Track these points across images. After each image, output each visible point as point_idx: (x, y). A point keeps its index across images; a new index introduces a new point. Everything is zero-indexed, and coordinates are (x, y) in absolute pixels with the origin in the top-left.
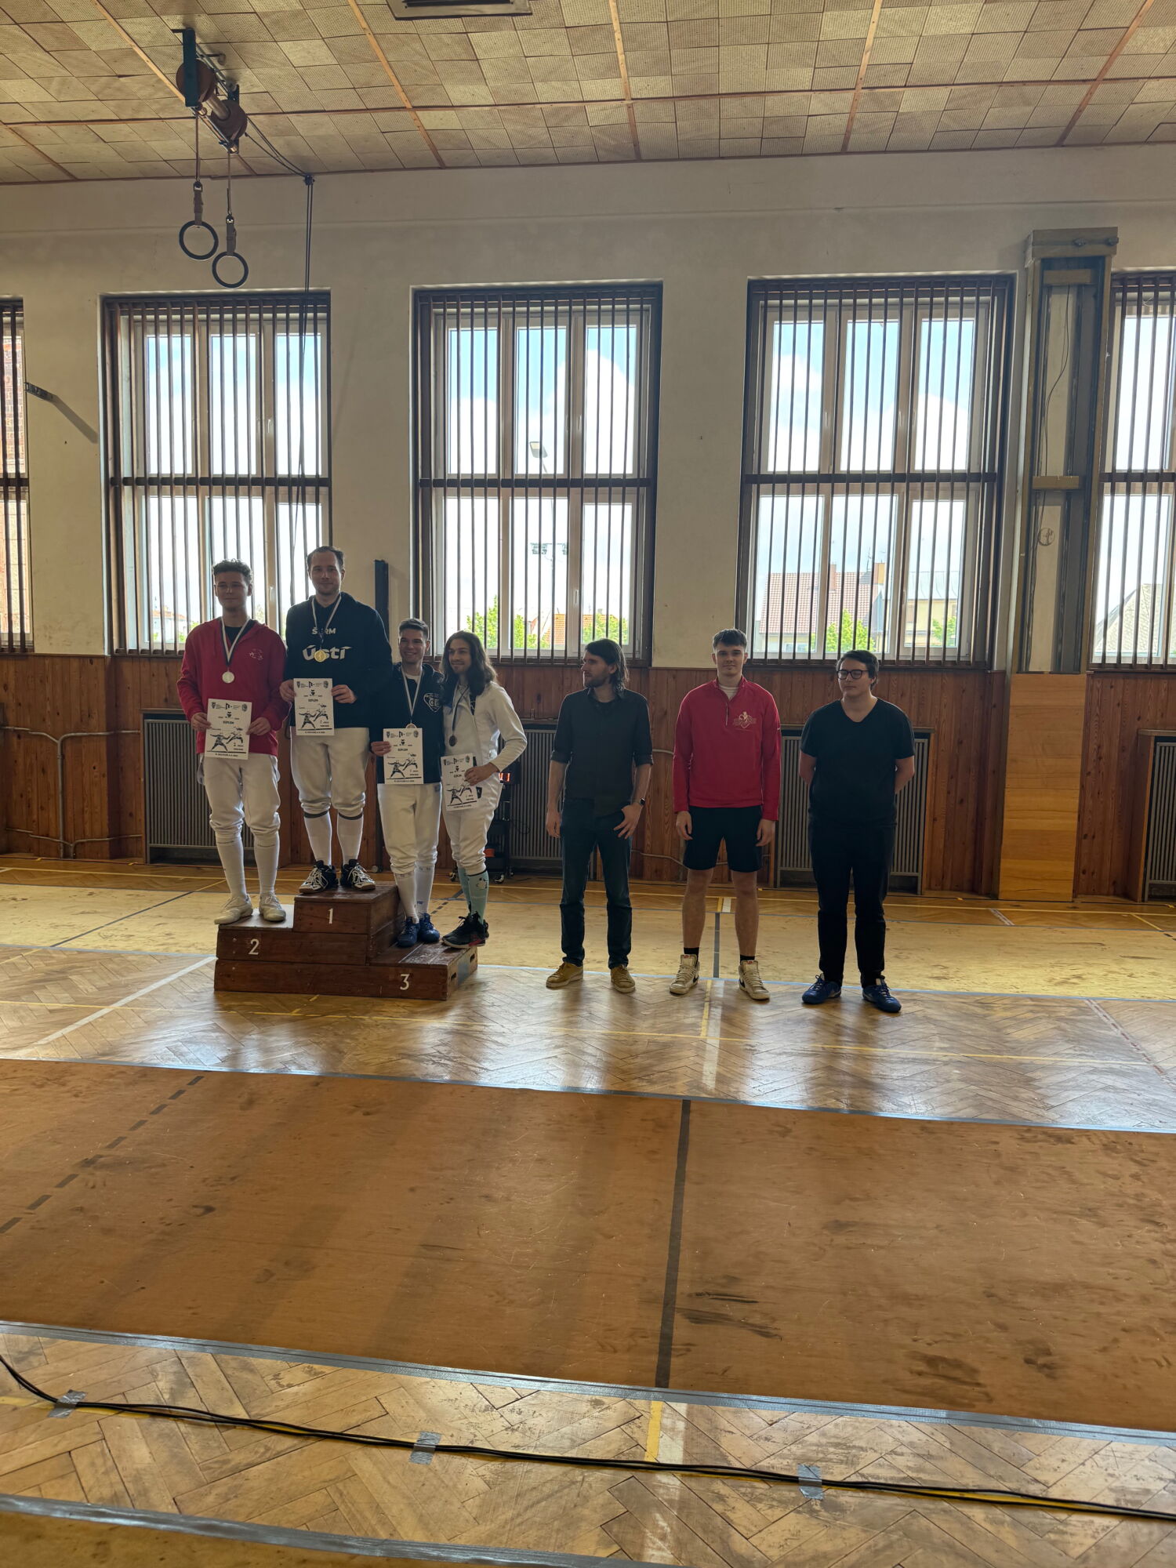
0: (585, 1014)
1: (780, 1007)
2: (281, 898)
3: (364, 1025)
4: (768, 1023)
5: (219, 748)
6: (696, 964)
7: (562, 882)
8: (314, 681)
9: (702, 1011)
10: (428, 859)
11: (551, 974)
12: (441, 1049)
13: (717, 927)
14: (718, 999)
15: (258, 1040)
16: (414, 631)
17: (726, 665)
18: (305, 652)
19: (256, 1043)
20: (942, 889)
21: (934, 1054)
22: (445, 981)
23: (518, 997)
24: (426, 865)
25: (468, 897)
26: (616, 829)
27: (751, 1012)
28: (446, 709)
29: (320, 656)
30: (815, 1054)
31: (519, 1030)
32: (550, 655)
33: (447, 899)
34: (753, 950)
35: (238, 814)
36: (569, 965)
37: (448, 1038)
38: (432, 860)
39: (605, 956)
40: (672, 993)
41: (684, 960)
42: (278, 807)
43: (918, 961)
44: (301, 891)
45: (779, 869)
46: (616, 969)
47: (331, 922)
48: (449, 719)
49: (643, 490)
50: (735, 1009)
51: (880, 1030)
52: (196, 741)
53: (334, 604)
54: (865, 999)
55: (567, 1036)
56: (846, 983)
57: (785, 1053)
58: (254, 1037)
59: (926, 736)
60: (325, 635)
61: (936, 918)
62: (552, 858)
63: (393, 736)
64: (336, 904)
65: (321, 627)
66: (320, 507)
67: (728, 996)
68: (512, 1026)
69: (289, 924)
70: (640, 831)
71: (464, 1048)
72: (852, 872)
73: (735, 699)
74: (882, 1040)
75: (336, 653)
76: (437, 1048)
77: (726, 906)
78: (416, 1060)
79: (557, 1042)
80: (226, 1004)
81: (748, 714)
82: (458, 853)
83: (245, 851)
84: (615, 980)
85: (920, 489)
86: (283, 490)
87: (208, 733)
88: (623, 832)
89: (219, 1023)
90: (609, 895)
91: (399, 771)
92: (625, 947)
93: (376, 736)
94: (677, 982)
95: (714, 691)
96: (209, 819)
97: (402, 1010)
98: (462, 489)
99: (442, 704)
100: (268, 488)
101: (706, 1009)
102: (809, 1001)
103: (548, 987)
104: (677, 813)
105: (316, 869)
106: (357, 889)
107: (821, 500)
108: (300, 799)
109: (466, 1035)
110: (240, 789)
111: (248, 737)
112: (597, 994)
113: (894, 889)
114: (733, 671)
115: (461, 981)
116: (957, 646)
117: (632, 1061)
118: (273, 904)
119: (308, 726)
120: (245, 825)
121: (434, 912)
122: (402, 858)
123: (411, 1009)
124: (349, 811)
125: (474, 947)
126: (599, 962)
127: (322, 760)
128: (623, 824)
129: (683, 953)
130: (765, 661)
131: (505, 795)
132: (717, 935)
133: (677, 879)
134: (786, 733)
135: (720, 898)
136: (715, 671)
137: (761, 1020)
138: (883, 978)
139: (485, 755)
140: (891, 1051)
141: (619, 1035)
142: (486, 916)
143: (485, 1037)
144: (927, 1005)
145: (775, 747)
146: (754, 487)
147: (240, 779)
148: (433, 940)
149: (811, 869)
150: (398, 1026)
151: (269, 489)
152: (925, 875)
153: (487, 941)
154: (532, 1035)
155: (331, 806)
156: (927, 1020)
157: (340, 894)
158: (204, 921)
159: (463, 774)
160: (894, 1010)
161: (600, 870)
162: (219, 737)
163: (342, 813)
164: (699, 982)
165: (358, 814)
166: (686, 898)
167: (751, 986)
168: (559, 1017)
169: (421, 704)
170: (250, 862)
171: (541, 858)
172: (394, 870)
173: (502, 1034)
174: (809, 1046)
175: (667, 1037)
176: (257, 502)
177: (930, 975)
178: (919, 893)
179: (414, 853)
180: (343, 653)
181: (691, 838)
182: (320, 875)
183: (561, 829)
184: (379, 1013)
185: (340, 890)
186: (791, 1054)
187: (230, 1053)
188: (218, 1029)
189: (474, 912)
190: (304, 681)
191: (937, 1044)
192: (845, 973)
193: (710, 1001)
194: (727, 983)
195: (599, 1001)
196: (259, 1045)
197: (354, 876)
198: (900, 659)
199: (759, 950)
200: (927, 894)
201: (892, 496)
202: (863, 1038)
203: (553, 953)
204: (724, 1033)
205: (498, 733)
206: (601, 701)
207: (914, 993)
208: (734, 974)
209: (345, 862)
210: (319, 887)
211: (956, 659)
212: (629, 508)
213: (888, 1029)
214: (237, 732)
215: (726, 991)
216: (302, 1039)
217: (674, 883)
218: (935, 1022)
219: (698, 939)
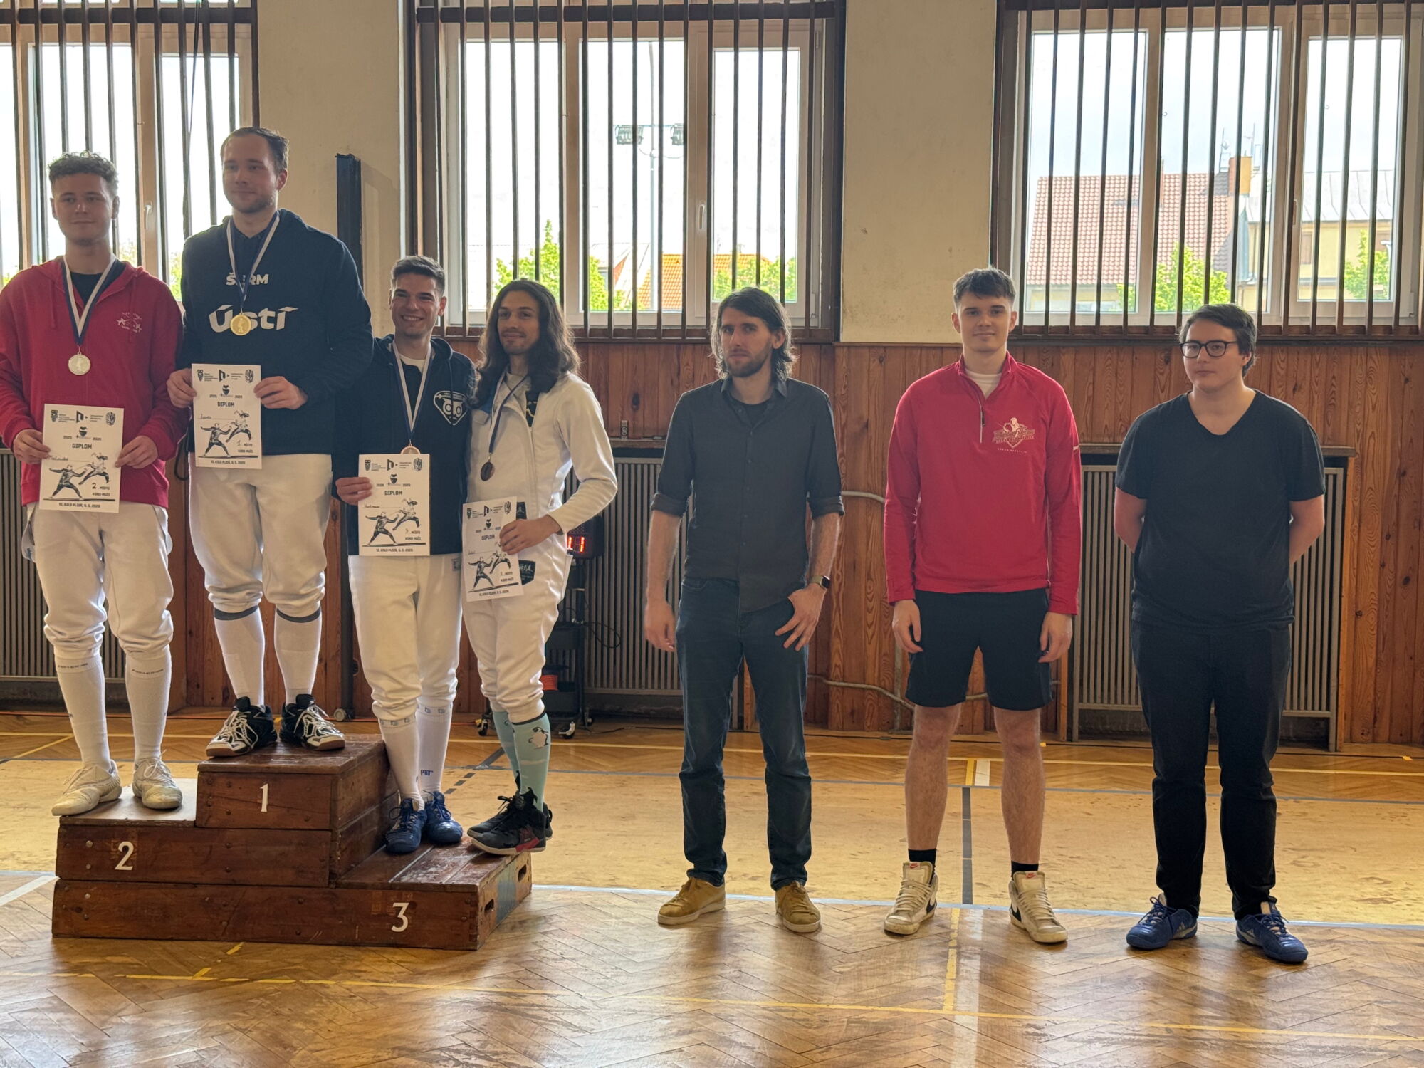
0: (729, 971)
1: (1086, 956)
2: (173, 768)
3: (327, 996)
4: (1067, 986)
5: (66, 493)
6: (932, 880)
7: (683, 735)
8: (228, 369)
9: (944, 964)
10: (442, 693)
11: (667, 900)
12: (469, 1038)
13: (967, 813)
14: (974, 944)
15: (134, 1025)
16: (420, 277)
17: (979, 333)
18: (213, 317)
19: (132, 1032)
20: (1374, 741)
21: (1371, 1038)
22: (474, 914)
23: (606, 943)
24: (438, 704)
25: (515, 764)
26: (779, 632)
27: (1034, 965)
28: (478, 415)
29: (241, 324)
30: (1153, 1041)
31: (611, 1003)
32: (655, 322)
33: (473, 767)
34: (1036, 854)
35: (97, 614)
36: (700, 882)
37: (481, 1018)
38: (448, 694)
39: (764, 866)
40: (889, 933)
41: (910, 872)
42: (169, 600)
43: (1335, 872)
44: (210, 752)
45: (1077, 706)
46: (785, 889)
47: (264, 809)
48: (482, 434)
49: (821, 23)
50: (1004, 962)
51: (1270, 996)
52: (20, 483)
53: (265, 233)
54: (1242, 940)
55: (698, 1013)
56: (1206, 911)
57: (1099, 1039)
58: (126, 1019)
59: (1339, 461)
60: (250, 287)
61: (1363, 793)
62: (663, 692)
63: (377, 468)
64: (276, 776)
65: (243, 271)
66: (236, 60)
67: (991, 938)
68: (597, 995)
69: (188, 813)
70: (822, 640)
71: (511, 1036)
72: (1213, 709)
73: (995, 394)
74: (1274, 1014)
75: (270, 320)
76: (462, 1037)
77: (981, 774)
78: (425, 1060)
79: (683, 1023)
80: (75, 961)
81: (1019, 422)
82: (494, 684)
83: (106, 684)
84: (784, 910)
85: (1321, 17)
86: (169, 30)
87: (46, 467)
88: (793, 637)
89: (62, 996)
90: (768, 755)
91: (386, 532)
92: (799, 849)
93: (345, 467)
94: (897, 913)
95: (959, 383)
96: (42, 624)
97: (395, 969)
98: (492, 24)
99: (468, 409)
100: (142, 27)
101: (952, 961)
102: (1139, 944)
103: (661, 924)
104: (893, 604)
105: (236, 713)
106: (310, 747)
107: (1143, 38)
108: (207, 586)
109: (514, 1012)
110: (101, 567)
111: (119, 470)
112: (752, 935)
113: (1287, 742)
114: (992, 343)
115: (503, 915)
116: (1393, 299)
117: (820, 1057)
118: (159, 777)
119: (217, 450)
120: (108, 635)
121: (450, 791)
122: (391, 692)
123: (413, 966)
124: (296, 607)
125: (525, 853)
126: (753, 878)
127: (246, 515)
128: (792, 622)
129: (907, 859)
130: (1045, 329)
131: (578, 576)
132: (967, 827)
133: (890, 726)
134: (1089, 458)
135: (971, 761)
136: (957, 348)
137: (1052, 981)
138: (1273, 901)
139: (543, 501)
140: (1294, 1034)
141: (794, 1011)
142: (547, 797)
143: (549, 1016)
144: (1354, 950)
145: (1070, 481)
146: (1022, 15)
147: (101, 551)
148: (451, 840)
149: (1139, 707)
150: (391, 999)
151: (145, 29)
152: (1341, 717)
153: (549, 842)
154: (635, 1012)
155: (264, 598)
156: (1357, 976)
157: (281, 758)
158: (30, 812)
159: (497, 534)
160: (1294, 959)
161: (749, 712)
162: (65, 473)
163: (284, 611)
164: (936, 912)
165: (310, 612)
166: (913, 758)
167: (1032, 917)
168: (683, 979)
169: (429, 412)
170: (117, 704)
171: (645, 692)
172: (381, 715)
173: (579, 1011)
174: (1143, 1026)
175: (880, 1014)
176: (123, 53)
177: (1359, 896)
178: (1332, 747)
179: (416, 682)
180: (281, 318)
181: (919, 649)
182: (244, 723)
183: (679, 636)
184: (354, 974)
185: (281, 750)
186: (1111, 1042)
187: (85, 1050)
188: (60, 1006)
189: (524, 791)
190: (212, 369)
191: (1376, 1021)
192: (1202, 894)
193: (958, 947)
194: (988, 913)
195: (755, 949)
196: (135, 1036)
197: (306, 723)
198: (1291, 323)
199: (1046, 855)
200: (1347, 749)
201: (1272, 30)
202: (1239, 1011)
203: (668, 863)
204: (988, 1004)
205: (570, 464)
206: (747, 402)
207: (1330, 929)
208: (1000, 897)
209: (289, 700)
210: (242, 746)
211: (1392, 323)
212: (794, 56)
213: (1286, 993)
214: (97, 463)
215: (987, 929)
216: (216, 1023)
217: (885, 734)
218: (1371, 981)
219: (934, 832)
